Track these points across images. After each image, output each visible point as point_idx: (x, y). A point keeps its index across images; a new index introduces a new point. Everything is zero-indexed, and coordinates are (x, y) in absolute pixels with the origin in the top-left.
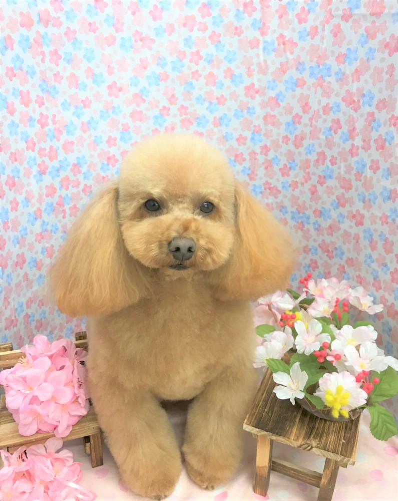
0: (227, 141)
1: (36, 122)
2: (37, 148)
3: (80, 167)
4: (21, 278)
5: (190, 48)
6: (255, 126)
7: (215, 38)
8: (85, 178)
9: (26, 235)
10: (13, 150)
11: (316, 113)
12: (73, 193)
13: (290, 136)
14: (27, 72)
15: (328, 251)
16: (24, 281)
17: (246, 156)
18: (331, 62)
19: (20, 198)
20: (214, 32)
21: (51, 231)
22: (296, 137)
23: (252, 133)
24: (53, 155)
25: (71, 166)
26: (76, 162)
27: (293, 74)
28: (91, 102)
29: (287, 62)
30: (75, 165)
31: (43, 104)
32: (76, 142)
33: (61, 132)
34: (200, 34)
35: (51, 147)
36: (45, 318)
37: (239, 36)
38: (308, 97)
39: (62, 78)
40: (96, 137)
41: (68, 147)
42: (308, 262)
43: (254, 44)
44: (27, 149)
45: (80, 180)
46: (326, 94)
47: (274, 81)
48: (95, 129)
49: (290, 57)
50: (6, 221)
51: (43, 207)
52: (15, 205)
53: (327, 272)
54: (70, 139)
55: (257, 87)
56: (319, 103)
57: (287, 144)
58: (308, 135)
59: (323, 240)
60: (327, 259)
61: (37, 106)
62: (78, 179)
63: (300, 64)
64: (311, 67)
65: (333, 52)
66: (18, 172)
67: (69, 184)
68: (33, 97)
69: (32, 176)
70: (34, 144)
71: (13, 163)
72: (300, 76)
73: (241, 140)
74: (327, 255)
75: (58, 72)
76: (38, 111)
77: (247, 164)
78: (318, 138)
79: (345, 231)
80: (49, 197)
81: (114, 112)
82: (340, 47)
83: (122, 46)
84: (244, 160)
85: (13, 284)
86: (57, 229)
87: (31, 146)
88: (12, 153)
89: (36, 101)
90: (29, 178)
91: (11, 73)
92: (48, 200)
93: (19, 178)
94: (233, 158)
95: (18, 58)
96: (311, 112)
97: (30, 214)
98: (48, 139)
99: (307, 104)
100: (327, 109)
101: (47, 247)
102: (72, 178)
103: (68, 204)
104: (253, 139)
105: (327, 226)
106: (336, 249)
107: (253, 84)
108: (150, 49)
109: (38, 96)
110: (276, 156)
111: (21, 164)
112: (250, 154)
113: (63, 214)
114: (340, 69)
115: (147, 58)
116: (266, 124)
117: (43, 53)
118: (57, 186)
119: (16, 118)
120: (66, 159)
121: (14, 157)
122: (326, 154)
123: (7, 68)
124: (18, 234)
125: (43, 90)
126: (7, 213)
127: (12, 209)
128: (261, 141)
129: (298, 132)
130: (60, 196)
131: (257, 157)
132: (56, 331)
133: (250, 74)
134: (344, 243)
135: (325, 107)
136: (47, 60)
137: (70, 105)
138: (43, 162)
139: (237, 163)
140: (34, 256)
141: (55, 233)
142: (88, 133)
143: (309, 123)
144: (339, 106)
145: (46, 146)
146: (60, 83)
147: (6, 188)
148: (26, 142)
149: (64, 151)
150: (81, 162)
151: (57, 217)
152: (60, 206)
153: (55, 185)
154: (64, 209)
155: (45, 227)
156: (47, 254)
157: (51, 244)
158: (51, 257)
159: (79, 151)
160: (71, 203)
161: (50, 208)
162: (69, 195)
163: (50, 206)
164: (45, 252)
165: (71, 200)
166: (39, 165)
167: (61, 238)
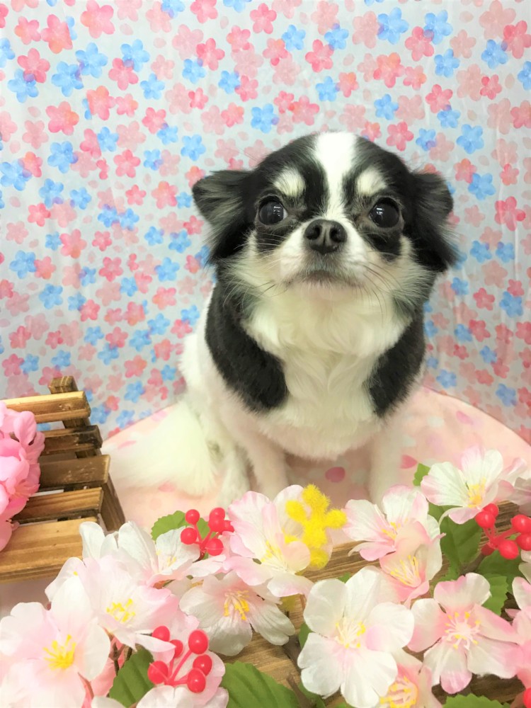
2: (11, 21)
3: (133, 67)
8: (148, 93)
12: (120, 127)
21: (72, 203)
25: (110, 66)
26: (121, 57)
30: (119, 64)
32: (116, 9)
35: (51, 19)
41: (97, 17)
45: (135, 99)
51: (45, 151)
62: (130, 96)
67: (108, 107)
80: (61, 131)
86: (87, 200)
92: (60, 137)
97: (7, 165)
101: (63, 235)
102: (115, 92)
103: (110, 149)
113: (99, 170)
118: (79, 109)
120: (95, 49)
130: (89, 132)
138: (34, 52)
139: (509, 53)
140: (28, 250)
141: (82, 208)
145: (38, 15)
149: (87, 28)
150: (134, 57)
151: (84, 175)
152: (92, 153)
153: (71, 105)
154: (101, 158)
155: (53, 194)
156: (64, 247)
157: (74, 229)
158: (75, 254)
159: (128, 31)
160: (117, 147)
161: (63, 156)
162: (113, 131)
163: (65, 152)
164: (58, 243)
165: (117, 140)
166: (22, 59)
167: (99, 218)
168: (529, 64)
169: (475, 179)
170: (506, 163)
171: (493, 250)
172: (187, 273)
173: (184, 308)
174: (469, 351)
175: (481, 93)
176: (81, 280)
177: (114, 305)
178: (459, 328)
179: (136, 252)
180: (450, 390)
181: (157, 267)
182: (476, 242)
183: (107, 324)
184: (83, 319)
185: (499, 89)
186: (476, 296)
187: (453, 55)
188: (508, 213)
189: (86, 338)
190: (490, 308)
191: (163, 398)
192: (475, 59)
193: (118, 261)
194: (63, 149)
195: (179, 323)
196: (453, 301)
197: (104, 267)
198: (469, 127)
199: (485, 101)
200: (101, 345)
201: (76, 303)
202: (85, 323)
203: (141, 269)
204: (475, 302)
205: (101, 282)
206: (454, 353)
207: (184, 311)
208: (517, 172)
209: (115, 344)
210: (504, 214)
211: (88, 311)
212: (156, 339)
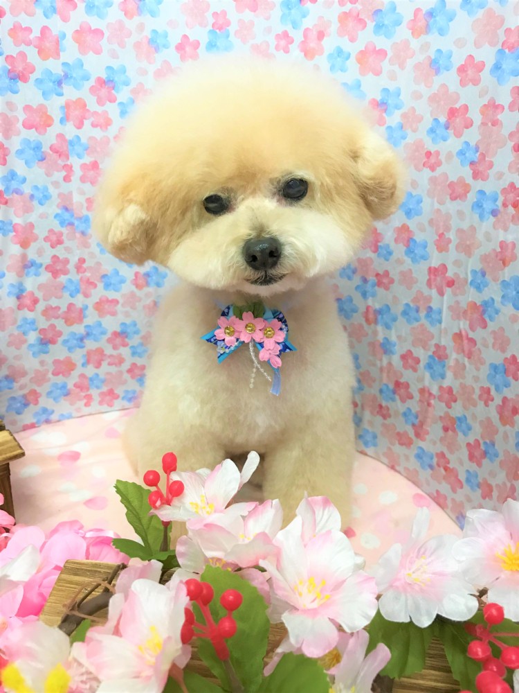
0: (437, 71)
3: (113, 88)
8: (123, 113)
12: (92, 138)
17: (475, 115)
21: (32, 197)
23: (499, 51)
24: (48, 45)
25: (92, 82)
26: (104, 76)
30: (101, 82)
32: (107, 34)
35: (45, 30)
40: (154, 31)
41: (88, 38)
45: (110, 116)
54: (95, 23)
62: (106, 112)
67: (84, 118)
73: (472, 69)
77: (472, 136)
80: (34, 130)
84: (469, 124)
86: (47, 197)
92: (32, 135)
94: (443, 120)
101: (16, 224)
102: (93, 106)
103: (79, 156)
104: (497, 67)
112: (484, 109)
113: (64, 173)
118: (56, 113)
120: (81, 64)
130: (60, 136)
131: (500, 117)
138: (23, 55)
139: (451, 132)
141: (41, 204)
142: (137, 19)
149: (77, 45)
150: (116, 79)
151: (48, 175)
152: (60, 156)
153: (49, 110)
154: (69, 163)
155: (14, 184)
156: (15, 235)
157: (29, 221)
158: (25, 244)
159: (114, 55)
160: (86, 156)
161: (32, 152)
162: (84, 140)
163: (34, 149)
164: (10, 231)
165: (86, 149)
166: (9, 58)
167: (55, 217)
168: (467, 143)
169: (412, 244)
170: (441, 232)
171: (423, 314)
172: (133, 288)
173: (124, 321)
174: (391, 412)
175: (424, 165)
176: (26, 270)
177: (54, 302)
178: (384, 388)
179: (86, 257)
180: (370, 451)
181: (104, 276)
182: (407, 305)
183: (42, 319)
184: (20, 307)
185: (439, 164)
186: (403, 357)
187: (402, 128)
188: (439, 279)
189: (20, 327)
190: (415, 370)
191: (87, 405)
192: (420, 135)
193: (67, 261)
194: (32, 146)
195: (116, 334)
196: (381, 360)
197: (51, 263)
198: (411, 194)
199: (427, 173)
200: (33, 337)
201: (16, 291)
202: (21, 312)
203: (88, 274)
204: (402, 363)
205: (46, 277)
206: (378, 412)
207: (123, 324)
208: (449, 241)
209: (47, 340)
210: (435, 280)
211: (27, 302)
212: (90, 345)
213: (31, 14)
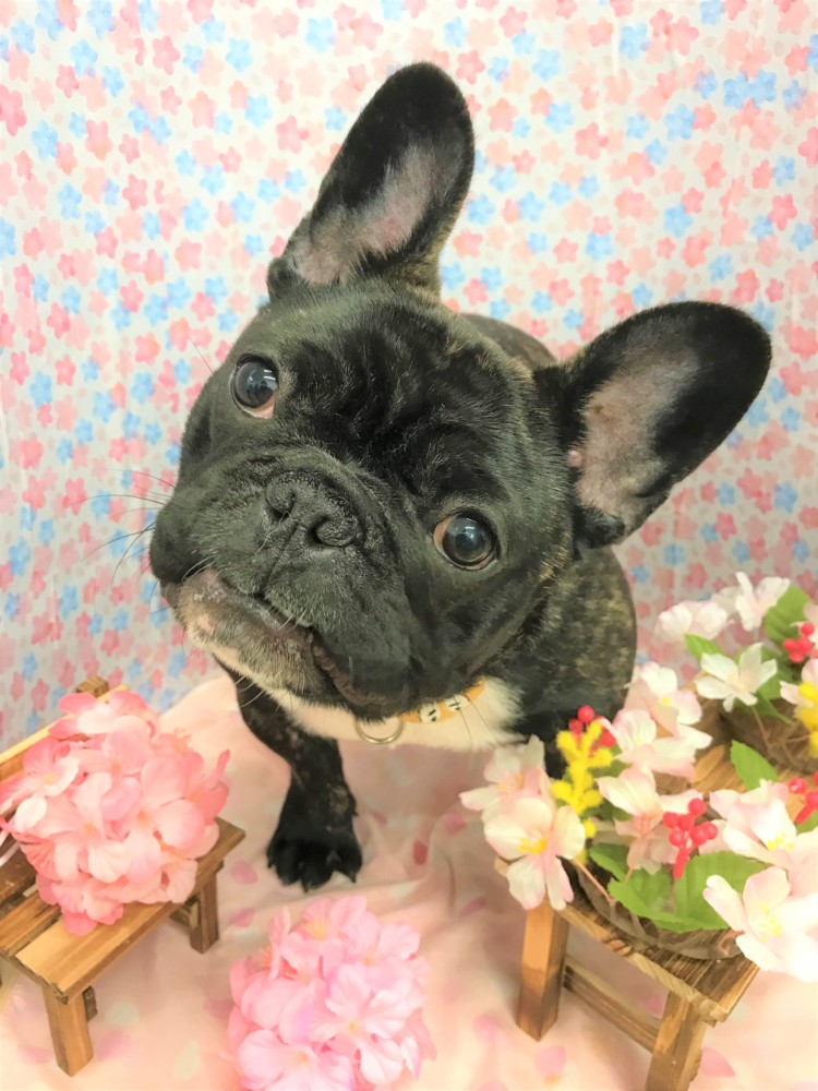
0: (534, 252)
1: (119, 195)
2: (120, 252)
3: (212, 301)
4: (74, 534)
5: (458, 45)
6: (597, 220)
7: (512, 21)
8: (223, 326)
9: (90, 439)
10: (67, 251)
11: (737, 185)
12: (194, 359)
13: (674, 240)
14: (104, 80)
15: (759, 494)
16: (81, 541)
17: (575, 286)
18: (776, 67)
19: (80, 358)
20: (511, 9)
21: (146, 437)
22: (690, 241)
23: (591, 235)
24: (154, 269)
25: (193, 299)
26: (203, 289)
27: (686, 98)
28: (239, 158)
29: (674, 73)
30: (201, 296)
31: (137, 155)
32: (204, 246)
33: (173, 222)
34: (481, 14)
35: (151, 253)
36: (124, 628)
37: (567, 15)
38: (719, 149)
39: (179, 102)
40: (249, 237)
41: (187, 253)
42: (711, 519)
43: (600, 34)
44: (100, 250)
45: (211, 331)
46: (762, 140)
47: (642, 118)
48: (247, 220)
49: (681, 60)
50: (45, 403)
51: (130, 383)
52: (66, 372)
53: (755, 540)
54: (194, 237)
55: (602, 131)
56: (745, 161)
57: (668, 256)
58: (718, 236)
59: (748, 471)
60: (756, 512)
61: (122, 158)
62: (206, 328)
63: (703, 75)
64: (728, 82)
65: (778, 46)
66: (77, 299)
67: (187, 337)
68: (116, 138)
69: (107, 313)
70: (114, 243)
71: (65, 277)
72: (702, 104)
73: (564, 250)
74: (758, 505)
75: (172, 89)
76: (127, 169)
77: (576, 304)
78: (740, 242)
79: (800, 448)
80: (144, 362)
81: (289, 184)
82: (796, 32)
83: (311, 37)
84: (571, 294)
85: (55, 545)
86: (158, 435)
87: (108, 245)
88: (64, 257)
89: (122, 148)
90: (100, 315)
91: (68, 80)
92: (141, 368)
93: (77, 311)
94: (545, 291)
95: (85, 48)
96: (726, 184)
97: (98, 395)
98: (145, 234)
99: (716, 166)
100: (761, 176)
101: (135, 473)
102: (194, 324)
103: (185, 381)
104: (590, 248)
105: (759, 437)
106: (778, 489)
107: (594, 127)
108: (371, 46)
109: (125, 137)
110: (643, 286)
111: (84, 282)
112: (584, 282)
113: (171, 404)
114: (796, 83)
115: (362, 67)
116: (622, 214)
117: (139, 44)
118: (162, 339)
119: (77, 179)
120: (182, 283)
121: (69, 266)
122: (758, 275)
123: (61, 68)
124: (72, 437)
125: (137, 125)
126: (47, 386)
127: (61, 379)
128: (608, 252)
129: (693, 231)
130: (167, 363)
131: (600, 288)
132: (149, 661)
133: (588, 101)
134: (797, 475)
135: (759, 170)
136: (148, 59)
137: (194, 162)
138: (133, 284)
139: (554, 302)
140: (107, 490)
141: (154, 443)
142: (232, 228)
143: (721, 209)
144: (790, 166)
145: (140, 248)
146: (174, 112)
147: (48, 332)
148: (97, 235)
149: (178, 263)
150: (214, 291)
151: (158, 408)
152: (167, 385)
153: (156, 336)
155: (132, 428)
157: (144, 466)
159: (212, 267)
161: (143, 387)
162: (188, 363)
163: (145, 383)
165: (191, 373)
166: (124, 290)
167: (167, 455)
168: (571, 311)
194: (143, 380)
200: (155, 603)
201: (139, 552)
202: (143, 577)
213: (138, 238)
